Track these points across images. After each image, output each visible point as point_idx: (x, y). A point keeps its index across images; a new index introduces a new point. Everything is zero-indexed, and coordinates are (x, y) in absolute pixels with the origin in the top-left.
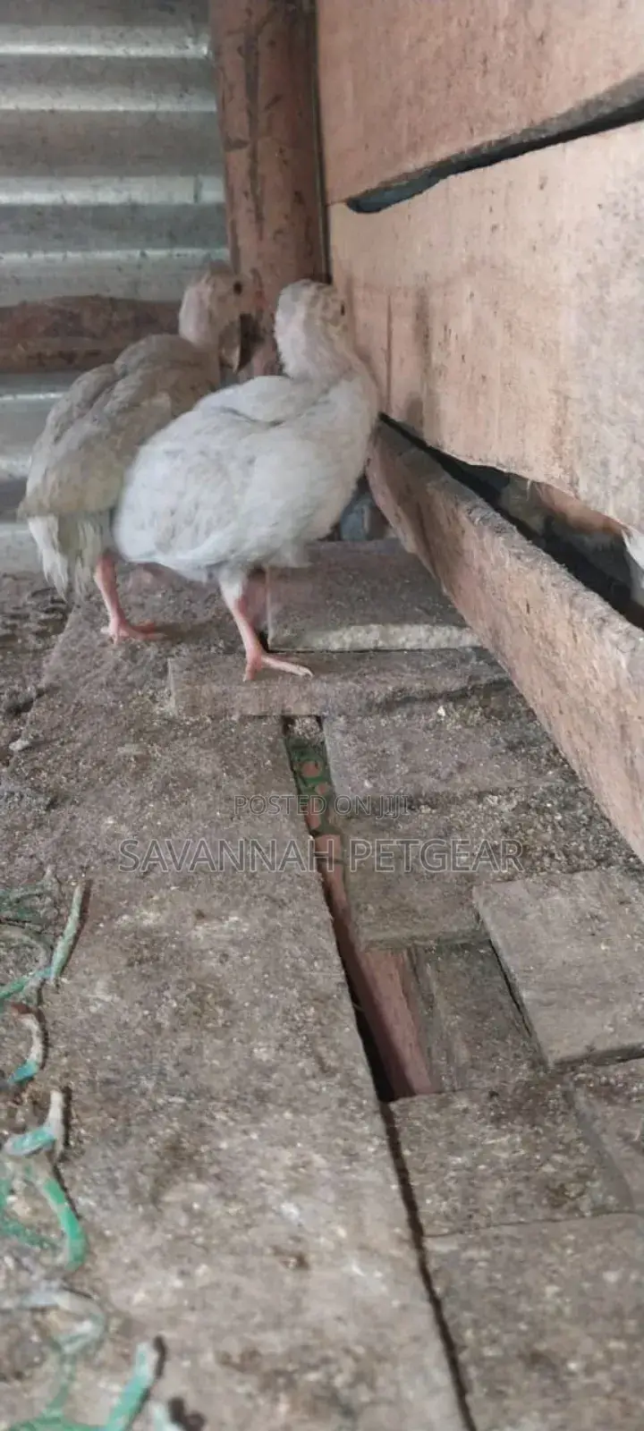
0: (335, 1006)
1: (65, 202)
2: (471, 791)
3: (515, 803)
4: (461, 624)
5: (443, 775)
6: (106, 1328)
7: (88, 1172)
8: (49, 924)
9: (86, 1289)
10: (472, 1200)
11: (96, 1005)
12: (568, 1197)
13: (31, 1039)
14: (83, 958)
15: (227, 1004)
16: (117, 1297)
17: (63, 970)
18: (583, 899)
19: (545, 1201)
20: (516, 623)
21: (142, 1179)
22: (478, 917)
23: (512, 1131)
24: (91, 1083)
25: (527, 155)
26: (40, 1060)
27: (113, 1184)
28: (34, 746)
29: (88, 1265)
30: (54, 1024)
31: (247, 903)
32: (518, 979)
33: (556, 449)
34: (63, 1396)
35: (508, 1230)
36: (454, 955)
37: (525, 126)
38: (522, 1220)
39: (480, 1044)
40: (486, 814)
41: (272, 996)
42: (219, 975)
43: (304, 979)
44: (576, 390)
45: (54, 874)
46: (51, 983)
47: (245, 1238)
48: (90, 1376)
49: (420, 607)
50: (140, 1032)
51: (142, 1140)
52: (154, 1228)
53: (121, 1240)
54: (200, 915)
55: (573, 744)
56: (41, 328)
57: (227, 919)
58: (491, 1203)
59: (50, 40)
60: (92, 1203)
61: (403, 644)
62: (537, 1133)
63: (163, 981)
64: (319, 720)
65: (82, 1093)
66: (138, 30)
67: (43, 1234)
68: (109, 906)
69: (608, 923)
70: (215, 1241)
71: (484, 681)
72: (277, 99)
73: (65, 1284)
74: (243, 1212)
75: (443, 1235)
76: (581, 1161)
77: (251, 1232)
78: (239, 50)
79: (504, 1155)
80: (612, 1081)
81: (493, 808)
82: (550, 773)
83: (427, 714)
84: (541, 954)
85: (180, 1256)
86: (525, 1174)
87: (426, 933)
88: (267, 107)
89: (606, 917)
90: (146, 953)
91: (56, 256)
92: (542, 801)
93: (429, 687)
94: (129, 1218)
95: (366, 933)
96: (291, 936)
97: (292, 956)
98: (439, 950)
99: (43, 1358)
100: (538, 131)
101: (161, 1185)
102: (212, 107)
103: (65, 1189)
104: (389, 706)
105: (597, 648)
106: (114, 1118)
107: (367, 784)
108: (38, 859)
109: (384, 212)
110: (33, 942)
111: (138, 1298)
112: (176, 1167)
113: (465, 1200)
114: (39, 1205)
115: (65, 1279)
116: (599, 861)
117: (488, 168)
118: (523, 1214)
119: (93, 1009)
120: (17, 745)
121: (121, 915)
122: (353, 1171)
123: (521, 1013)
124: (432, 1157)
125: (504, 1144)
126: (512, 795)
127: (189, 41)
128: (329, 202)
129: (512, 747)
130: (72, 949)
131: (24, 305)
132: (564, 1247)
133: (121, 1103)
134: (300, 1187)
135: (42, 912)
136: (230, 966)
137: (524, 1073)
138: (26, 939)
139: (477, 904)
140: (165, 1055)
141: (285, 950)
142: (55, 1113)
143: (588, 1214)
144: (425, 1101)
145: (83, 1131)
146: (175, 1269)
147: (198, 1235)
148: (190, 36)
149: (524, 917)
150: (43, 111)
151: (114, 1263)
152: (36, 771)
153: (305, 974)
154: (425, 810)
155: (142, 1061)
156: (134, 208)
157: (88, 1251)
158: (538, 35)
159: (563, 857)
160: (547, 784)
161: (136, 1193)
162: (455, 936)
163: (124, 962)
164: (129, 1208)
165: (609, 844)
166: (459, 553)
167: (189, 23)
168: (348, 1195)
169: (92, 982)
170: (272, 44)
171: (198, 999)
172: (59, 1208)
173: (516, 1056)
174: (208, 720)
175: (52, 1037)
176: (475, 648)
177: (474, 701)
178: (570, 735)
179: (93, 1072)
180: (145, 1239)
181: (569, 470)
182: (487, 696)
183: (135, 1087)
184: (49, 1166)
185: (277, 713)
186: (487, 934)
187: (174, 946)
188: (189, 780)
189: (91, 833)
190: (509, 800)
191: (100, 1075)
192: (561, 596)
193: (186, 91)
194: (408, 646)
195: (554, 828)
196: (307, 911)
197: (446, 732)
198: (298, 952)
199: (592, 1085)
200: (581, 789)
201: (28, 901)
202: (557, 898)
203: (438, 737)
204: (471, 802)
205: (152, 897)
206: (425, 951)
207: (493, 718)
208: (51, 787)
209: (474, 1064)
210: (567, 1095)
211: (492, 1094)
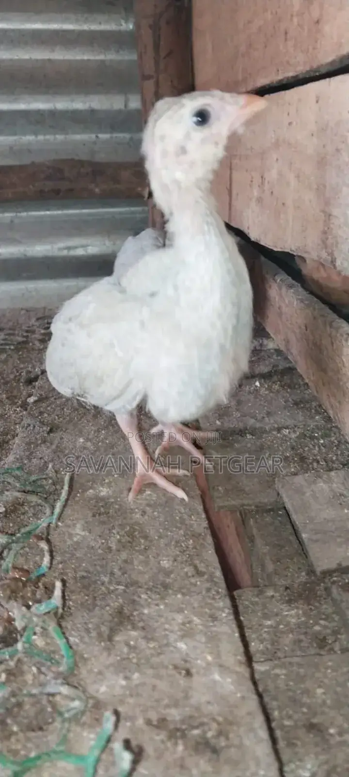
0: (203, 539)
1: (56, 109)
2: (274, 427)
3: (298, 433)
4: (267, 337)
5: (259, 418)
6: (87, 705)
7: (74, 624)
8: (51, 494)
9: (75, 684)
10: (276, 644)
11: (76, 537)
12: (328, 643)
13: (44, 554)
14: (70, 513)
15: (146, 537)
16: (91, 689)
17: (59, 519)
18: (336, 485)
19: (315, 645)
20: (299, 336)
21: (103, 628)
22: (278, 494)
23: (297, 608)
24: (75, 578)
25: (309, 85)
26: (49, 565)
27: (88, 631)
28: (40, 400)
29: (76, 672)
30: (56, 547)
32: (300, 527)
33: (323, 242)
34: (65, 740)
35: (296, 660)
36: (265, 515)
37: (308, 69)
38: (303, 654)
39: (280, 562)
40: (282, 439)
41: (169, 533)
42: (141, 522)
43: (186, 525)
44: (334, 211)
45: (53, 467)
46: (53, 525)
47: (158, 660)
48: (78, 729)
50: (100, 551)
51: (102, 608)
52: (110, 654)
53: (93, 659)
55: (330, 402)
56: (42, 176)
57: (145, 493)
58: (286, 646)
60: (77, 640)
62: (311, 609)
63: (112, 524)
65: (71, 583)
66: (95, 16)
67: (52, 655)
68: (82, 485)
70: (142, 661)
71: (281, 367)
72: (170, 53)
73: (65, 681)
74: (156, 647)
75: (262, 662)
76: (335, 624)
77: (162, 657)
78: (150, 26)
79: (293, 620)
81: (286, 436)
82: (317, 417)
83: (251, 385)
84: (313, 514)
85: (125, 669)
86: (304, 630)
87: (251, 502)
88: (165, 57)
89: (347, 495)
91: (50, 137)
92: (312, 433)
93: (251, 371)
94: (97, 648)
95: (218, 502)
96: (179, 502)
97: (180, 512)
98: (257, 512)
99: (54, 720)
100: (315, 71)
101: (113, 632)
102: (135, 57)
103: (64, 633)
105: (345, 350)
106: (87, 596)
107: (218, 422)
108: (44, 460)
110: (43, 503)
111: (102, 690)
112: (121, 622)
113: (273, 644)
114: (49, 640)
115: (64, 679)
116: (344, 465)
117: (286, 92)
118: (304, 651)
119: (75, 539)
120: (31, 400)
121: (89, 489)
122: (215, 626)
123: (302, 546)
124: (255, 621)
125: (293, 615)
126: (296, 429)
127: (123, 21)
129: (296, 404)
130: (64, 506)
131: (33, 164)
132: (326, 668)
133: (91, 589)
134: (187, 633)
135: (47, 488)
136: (147, 517)
137: (303, 577)
138: (39, 501)
139: (278, 487)
140: (114, 564)
141: (176, 509)
142: (58, 593)
143: (338, 652)
144: (248, 591)
145: (72, 603)
146: (122, 675)
147: (133, 658)
148: (123, 19)
149: (304, 494)
151: (89, 671)
152: (41, 413)
153: (187, 522)
154: (249, 436)
155: (102, 566)
156: (92, 112)
157: (76, 665)
158: (316, 20)
159: (324, 463)
160: (316, 423)
161: (100, 635)
162: (266, 504)
163: (90, 514)
164: (97, 643)
166: (267, 298)
167: (123, 12)
168: (213, 639)
169: (74, 525)
170: (168, 23)
171: (131, 534)
172: (60, 642)
173: (299, 568)
175: (55, 553)
176: (275, 350)
177: (275, 378)
178: (328, 396)
179: (75, 572)
180: (106, 659)
181: (331, 254)
182: (282, 376)
183: (98, 580)
184: (55, 620)
186: (283, 503)
187: (117, 506)
189: (71, 446)
190: (295, 432)
191: (80, 574)
192: (325, 322)
193: (121, 48)
195: (319, 447)
196: (187, 488)
197: (260, 395)
198: (183, 511)
199: (340, 584)
200: (334, 427)
201: (39, 482)
202: (321, 484)
203: (256, 397)
204: (275, 433)
205: (104, 480)
206: (249, 512)
207: (286, 387)
208: (50, 422)
209: (276, 572)
210: (327, 589)
211: (287, 588)
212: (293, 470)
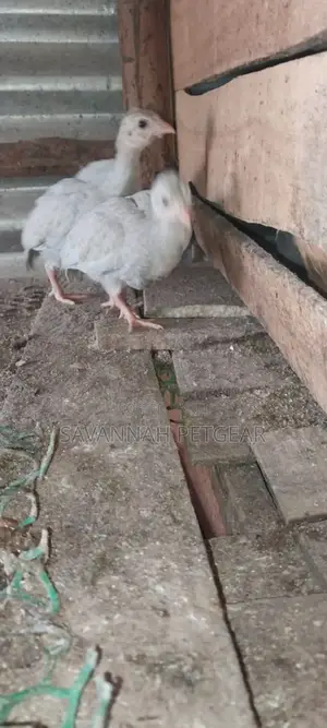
0: (181, 491)
1: (42, 89)
2: (247, 388)
3: (269, 393)
4: (241, 304)
5: (233, 379)
6: (71, 643)
7: (60, 570)
8: (38, 450)
9: (61, 624)
10: (248, 587)
11: (61, 490)
12: (296, 586)
13: (31, 505)
14: (56, 467)
15: (127, 489)
16: (76, 629)
17: (45, 473)
18: (303, 441)
19: (284, 588)
20: (270, 302)
21: (87, 573)
22: (251, 450)
23: (268, 554)
24: (61, 527)
25: (278, 66)
26: (36, 516)
27: (72, 575)
28: (28, 363)
29: (61, 614)
30: (42, 498)
32: (270, 480)
33: (292, 214)
34: (51, 674)
35: (267, 601)
36: (238, 468)
37: (278, 51)
38: (273, 596)
39: (252, 512)
40: (255, 399)
41: (149, 486)
42: (123, 476)
43: (165, 478)
44: (302, 184)
45: (40, 426)
46: (40, 479)
47: (138, 602)
48: (64, 665)
49: (221, 297)
50: (84, 503)
51: (86, 555)
52: (93, 597)
53: (77, 602)
54: (113, 447)
55: (298, 364)
56: (29, 153)
57: (126, 449)
58: (258, 589)
59: (33, 6)
60: (63, 585)
61: (212, 315)
62: (280, 555)
63: (95, 478)
64: (170, 352)
65: (57, 532)
67: (39, 598)
69: (316, 453)
70: (124, 603)
71: (253, 332)
72: (150, 36)
73: (51, 622)
74: (136, 590)
75: (236, 603)
76: (302, 569)
77: (141, 599)
78: (131, 11)
80: (318, 530)
81: (258, 396)
82: (287, 379)
83: (225, 349)
84: (282, 468)
85: (107, 610)
86: (274, 575)
87: (225, 457)
88: (145, 41)
89: (315, 450)
90: (86, 465)
91: (37, 117)
92: (282, 393)
93: (226, 336)
94: (81, 592)
95: (195, 458)
96: (158, 457)
97: (159, 467)
98: (231, 466)
99: (41, 657)
100: (285, 53)
101: (95, 577)
102: (116, 40)
103: (50, 578)
104: (205, 345)
105: (312, 315)
106: (72, 544)
107: (195, 384)
108: (31, 419)
109: (205, 94)
110: (31, 459)
111: (86, 630)
112: (104, 568)
113: (245, 587)
114: (37, 585)
115: (50, 619)
116: (311, 423)
117: (259, 72)
118: (273, 593)
119: (61, 492)
120: (20, 363)
121: (74, 446)
122: (190, 570)
123: (272, 497)
124: (229, 566)
125: (264, 560)
126: (267, 389)
127: (105, 7)
128: (176, 89)
129: (267, 366)
130: (51, 461)
131: (20, 142)
132: (294, 608)
133: (76, 537)
134: (165, 577)
135: (34, 445)
136: (128, 471)
137: (273, 526)
138: (27, 457)
140: (97, 514)
141: (155, 464)
142: (44, 541)
143: (306, 594)
144: (223, 539)
145: (57, 551)
146: (103, 616)
147: (115, 600)
148: (105, 5)
149: (274, 450)
150: (30, 43)
151: (74, 613)
152: (29, 376)
153: (165, 475)
154: (224, 397)
155: (86, 516)
156: (77, 93)
157: (61, 607)
158: (286, 5)
159: (293, 421)
160: (286, 384)
161: (83, 579)
162: (239, 459)
163: (75, 469)
164: (81, 587)
165: (316, 414)
166: (241, 268)
168: (189, 583)
169: (60, 479)
170: (147, 8)
171: (113, 487)
172: (47, 586)
173: (270, 518)
174: (115, 352)
175: (41, 505)
176: (248, 317)
177: (248, 343)
178: (297, 359)
179: (61, 522)
180: (88, 602)
181: (299, 225)
182: (255, 341)
183: (83, 529)
184: (42, 566)
185: (149, 348)
186: (255, 458)
187: (100, 461)
188: (106, 382)
189: (57, 406)
190: (266, 392)
191: (64, 524)
192: (294, 289)
193: (103, 32)
194: (215, 315)
195: (288, 406)
196: (166, 445)
197: (234, 358)
198: (162, 465)
199: (308, 532)
200: (302, 387)
201: (27, 439)
202: (291, 441)
203: (230, 361)
204: (247, 393)
206: (224, 466)
207: (258, 351)
208: (37, 384)
209: (248, 521)
210: (295, 538)
211: (258, 536)
212: (264, 427)
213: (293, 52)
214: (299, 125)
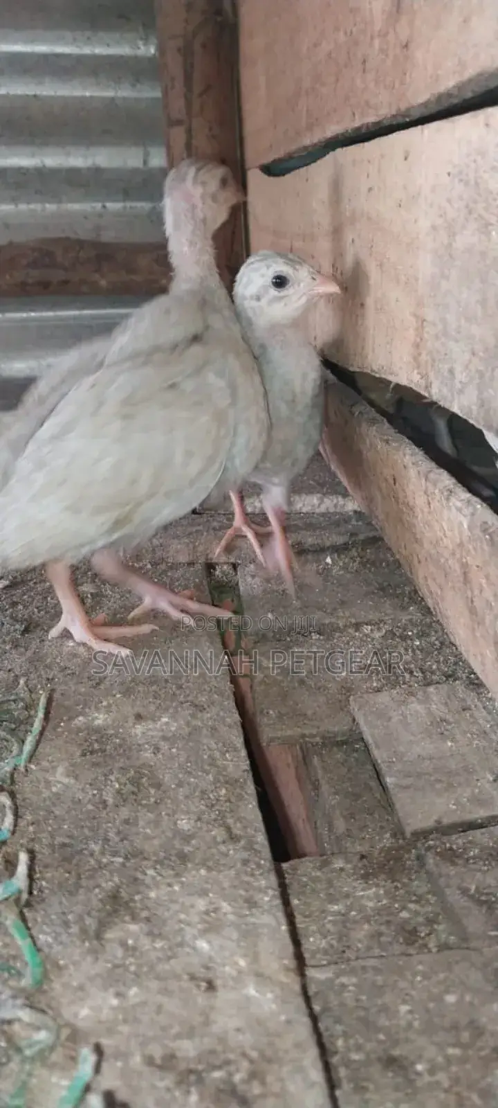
0: (242, 788)
1: (44, 166)
2: (351, 622)
3: (384, 631)
4: (345, 494)
5: (329, 610)
6: (58, 1037)
7: (47, 915)
8: (21, 722)
9: (43, 1006)
10: (345, 938)
11: (55, 786)
12: (420, 937)
13: (5, 812)
14: (47, 750)
15: (158, 786)
16: (67, 1013)
17: (31, 757)
18: (434, 706)
19: (401, 940)
20: (385, 493)
21: (88, 921)
22: (354, 720)
23: (377, 886)
24: (52, 846)
25: (394, 135)
26: (11, 828)
27: (66, 924)
28: (13, 585)
29: (45, 987)
30: (24, 800)
31: (176, 708)
32: (383, 768)
33: (415, 359)
34: (24, 1088)
35: (371, 962)
36: (335, 749)
37: (394, 112)
38: (384, 954)
39: (354, 818)
40: (361, 640)
41: (192, 780)
42: (152, 764)
43: (217, 767)
44: (430, 314)
45: (26, 683)
46: (22, 768)
47: (167, 967)
48: (44, 1072)
49: (314, 480)
50: (90, 807)
51: (89, 890)
52: (97, 959)
53: (71, 967)
54: (139, 717)
55: (428, 586)
56: (24, 262)
57: (160, 720)
58: (360, 941)
59: (33, 41)
60: (50, 940)
61: (301, 509)
62: (396, 887)
63: (110, 768)
64: (235, 566)
65: (43, 852)
66: (101, 34)
67: (11, 963)
68: (68, 709)
69: (453, 725)
70: (145, 969)
71: (361, 536)
72: (208, 88)
73: (27, 1002)
74: (166, 947)
75: (324, 966)
76: (430, 909)
77: (173, 962)
78: (179, 50)
79: (371, 904)
80: (454, 847)
81: (367, 635)
82: (411, 608)
83: (318, 561)
84: (402, 749)
85: (118, 981)
86: (386, 918)
87: (314, 732)
88: (201, 95)
89: (451, 720)
90: (96, 746)
91: (37, 207)
92: (405, 631)
93: (320, 541)
94: (78, 951)
95: (268, 732)
96: (209, 733)
97: (210, 749)
98: (324, 745)
99: (9, 1060)
100: (404, 116)
101: (103, 926)
102: (158, 94)
103: (28, 929)
105: (446, 512)
106: (69, 873)
108: (14, 672)
109: (288, 176)
110: (9, 737)
111: (83, 1014)
112: (116, 911)
113: (340, 940)
114: (7, 940)
115: (27, 998)
116: (448, 677)
117: (366, 144)
118: (383, 950)
119: (54, 789)
121: (77, 716)
122: (252, 915)
123: (386, 795)
124: (316, 904)
125: (370, 896)
126: (381, 625)
127: (140, 43)
128: (247, 167)
129: (382, 589)
130: (38, 743)
131: (11, 244)
132: (415, 974)
133: (74, 862)
134: (212, 926)
135: (16, 714)
136: (161, 756)
137: (387, 840)
138: (3, 733)
139: (354, 709)
140: (110, 825)
141: (204, 745)
142: (22, 869)
143: (434, 950)
144: (310, 862)
145: (44, 883)
146: (112, 990)
147: (131, 964)
148: (141, 39)
149: (390, 719)
150: (27, 96)
151: (66, 986)
152: (14, 604)
153: (219, 763)
154: (315, 636)
155: (91, 829)
156: (97, 171)
157: (45, 975)
158: (404, 44)
159: (420, 674)
160: (410, 617)
161: (84, 931)
162: (336, 735)
163: (78, 753)
164: (78, 943)
165: (456, 664)
167: (141, 28)
168: (249, 934)
169: (54, 768)
170: (204, 46)
171: (135, 782)
172: (23, 944)
173: (382, 827)
174: (149, 566)
175: (21, 811)
176: (355, 512)
177: (354, 553)
178: (426, 578)
179: (52, 837)
180: (90, 967)
181: (424, 376)
182: (364, 549)
183: (86, 849)
184: (16, 910)
185: (202, 560)
186: (361, 733)
187: (118, 740)
189: (55, 652)
190: (379, 629)
191: (59, 840)
192: (419, 472)
193: (138, 81)
194: (304, 510)
195: (413, 651)
196: (222, 714)
197: (332, 576)
198: (214, 746)
199: (438, 850)
200: (434, 621)
201: (6, 705)
202: (415, 706)
203: (326, 580)
204: (350, 631)
205: (102, 702)
206: (313, 746)
207: (368, 566)
208: (25, 617)
209: (349, 834)
210: (420, 858)
211: (363, 857)
212: (375, 684)
213: (416, 115)
214: (424, 224)
